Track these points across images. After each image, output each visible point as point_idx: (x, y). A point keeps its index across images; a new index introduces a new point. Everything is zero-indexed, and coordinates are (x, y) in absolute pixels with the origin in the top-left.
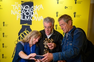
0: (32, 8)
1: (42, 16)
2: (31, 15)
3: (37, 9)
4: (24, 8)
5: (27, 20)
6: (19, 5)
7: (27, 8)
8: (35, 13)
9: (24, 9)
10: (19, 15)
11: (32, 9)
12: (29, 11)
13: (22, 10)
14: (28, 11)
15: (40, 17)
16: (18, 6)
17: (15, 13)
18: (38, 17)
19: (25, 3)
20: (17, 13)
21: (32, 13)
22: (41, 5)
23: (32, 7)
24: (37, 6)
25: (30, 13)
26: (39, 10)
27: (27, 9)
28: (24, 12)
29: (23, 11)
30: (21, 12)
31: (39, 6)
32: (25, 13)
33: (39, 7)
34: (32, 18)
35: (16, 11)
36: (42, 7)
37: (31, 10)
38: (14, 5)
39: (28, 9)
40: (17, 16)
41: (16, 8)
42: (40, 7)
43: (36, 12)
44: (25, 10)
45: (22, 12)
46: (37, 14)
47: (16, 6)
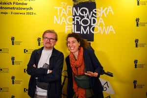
0: (93, 13)
1: (111, 27)
2: (92, 24)
3: (103, 13)
4: (79, 12)
5: (85, 33)
6: (68, 7)
7: (84, 12)
8: (100, 21)
9: (78, 15)
10: (68, 25)
11: (94, 15)
12: (88, 17)
13: (76, 15)
14: (86, 18)
15: (108, 27)
16: (68, 9)
17: (62, 21)
18: (104, 27)
19: (80, 3)
20: (65, 21)
21: (94, 21)
22: (110, 7)
23: (94, 11)
24: (102, 8)
25: (90, 20)
26: (106, 16)
27: (85, 15)
28: (78, 20)
29: (76, 17)
30: (74, 20)
31: (106, 8)
32: (80, 20)
33: (106, 11)
34: (93, 29)
35: (63, 18)
36: (112, 11)
37: (92, 16)
38: (59, 8)
39: (87, 14)
40: (66, 27)
41: (62, 12)
42: (108, 10)
43: (101, 18)
44: (80, 16)
45: (76, 20)
46: (103, 22)
47: (64, 9)
